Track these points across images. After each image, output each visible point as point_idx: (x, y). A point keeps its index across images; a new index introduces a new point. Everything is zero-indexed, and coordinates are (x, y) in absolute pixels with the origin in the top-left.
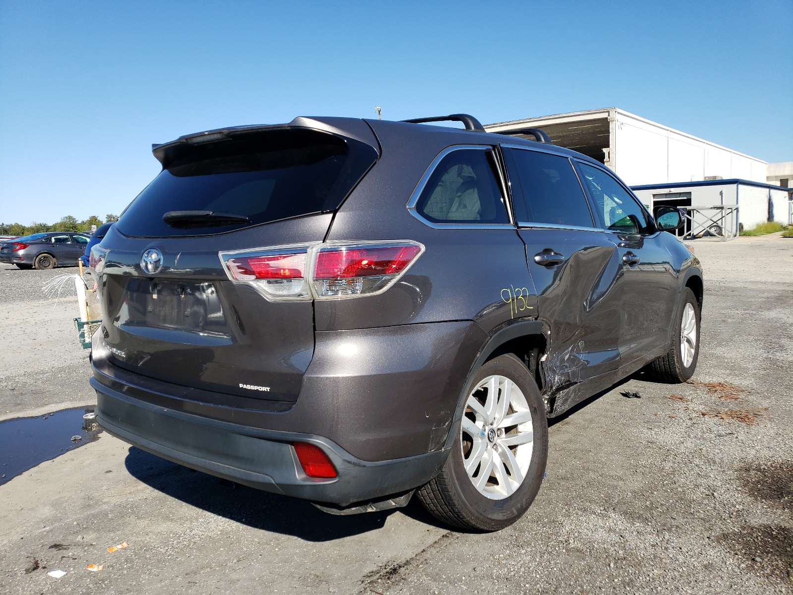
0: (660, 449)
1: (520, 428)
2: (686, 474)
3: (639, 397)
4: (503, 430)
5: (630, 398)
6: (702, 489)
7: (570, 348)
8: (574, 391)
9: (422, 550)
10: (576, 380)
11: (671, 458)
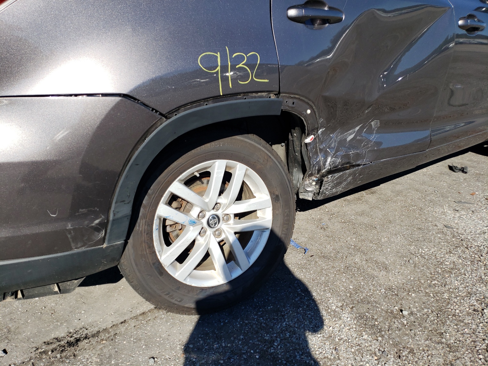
0: (454, 237)
1: (259, 213)
2: (465, 275)
3: (466, 173)
4: (232, 216)
5: (455, 172)
6: (473, 301)
7: (357, 128)
8: (354, 174)
9: (123, 320)
10: (359, 162)
11: (460, 251)
